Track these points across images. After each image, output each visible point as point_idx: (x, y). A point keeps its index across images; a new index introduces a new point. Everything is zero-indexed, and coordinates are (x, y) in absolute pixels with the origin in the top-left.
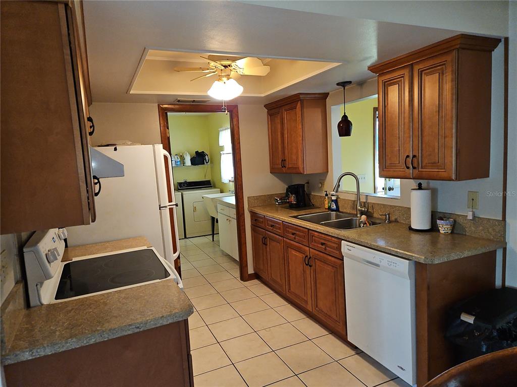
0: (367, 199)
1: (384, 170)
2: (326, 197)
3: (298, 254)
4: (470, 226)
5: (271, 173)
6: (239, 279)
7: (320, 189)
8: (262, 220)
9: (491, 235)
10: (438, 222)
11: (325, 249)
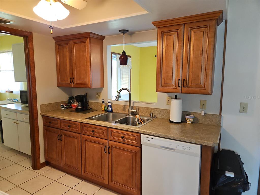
0: (133, 104)
1: (161, 87)
2: (103, 103)
3: (96, 145)
4: (202, 119)
5: (58, 87)
6: (31, 168)
7: (97, 98)
8: (57, 122)
9: (214, 123)
10: (187, 117)
11: (124, 141)
